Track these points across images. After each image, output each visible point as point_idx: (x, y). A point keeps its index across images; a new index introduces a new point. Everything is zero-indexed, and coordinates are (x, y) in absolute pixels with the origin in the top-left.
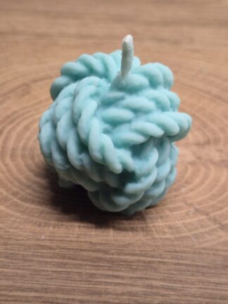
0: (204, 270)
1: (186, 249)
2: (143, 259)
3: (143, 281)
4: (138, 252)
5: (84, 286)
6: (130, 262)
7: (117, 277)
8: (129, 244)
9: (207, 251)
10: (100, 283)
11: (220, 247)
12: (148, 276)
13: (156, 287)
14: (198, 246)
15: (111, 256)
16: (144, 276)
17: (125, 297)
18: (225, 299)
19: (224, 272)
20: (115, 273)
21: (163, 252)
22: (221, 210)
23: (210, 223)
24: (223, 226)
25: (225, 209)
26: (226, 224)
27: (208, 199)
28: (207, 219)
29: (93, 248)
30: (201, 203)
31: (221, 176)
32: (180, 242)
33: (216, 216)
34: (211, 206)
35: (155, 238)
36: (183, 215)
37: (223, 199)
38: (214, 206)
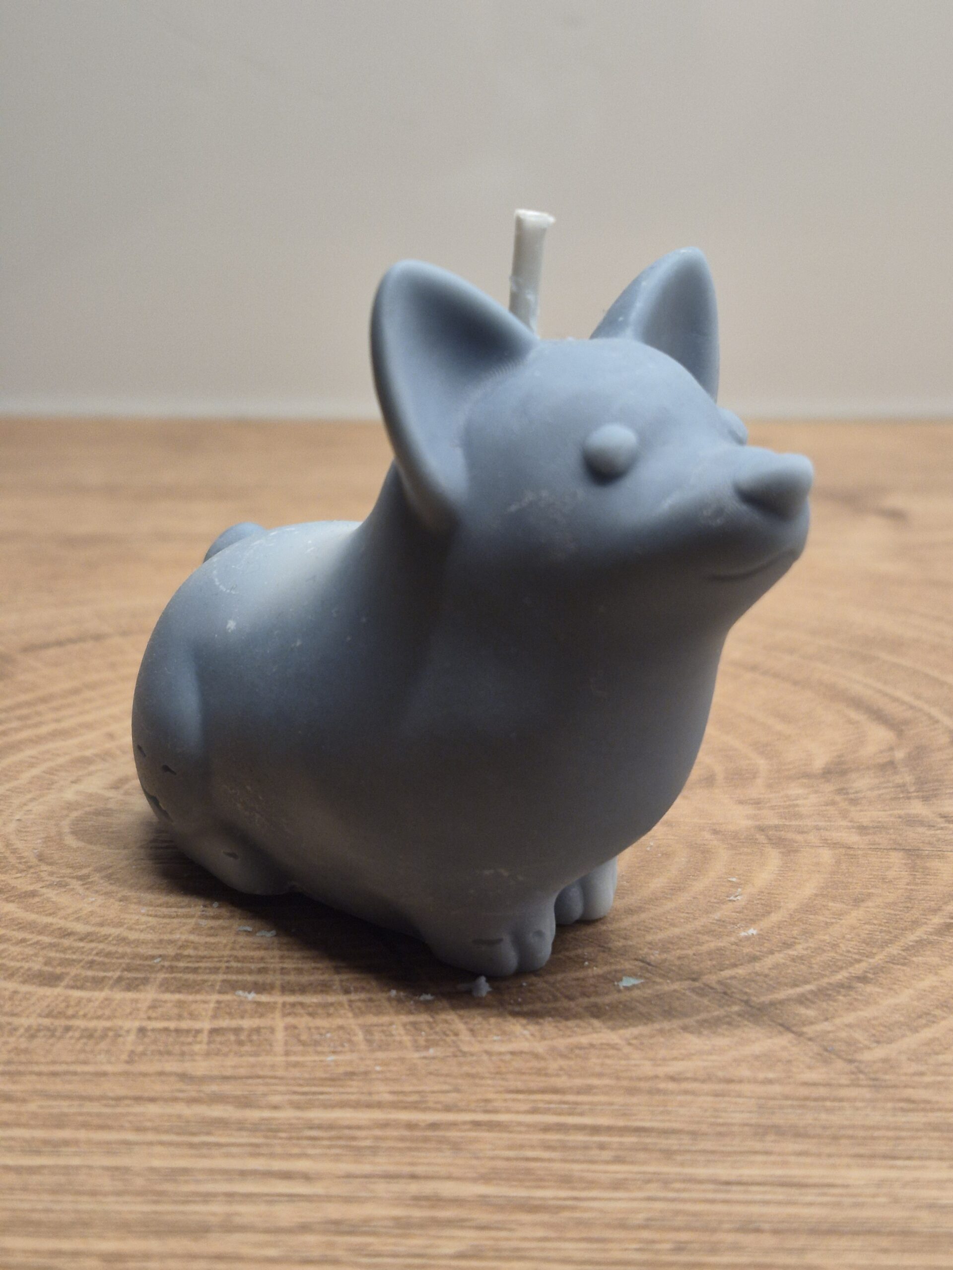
0: (672, 1143)
1: (595, 1081)
3: (397, 1187)
4: (389, 1097)
5: (135, 1208)
6: (349, 1127)
7: (287, 1176)
8: (351, 1075)
9: (685, 1086)
10: (207, 1198)
11: (744, 1072)
12: (420, 1170)
13: (458, 1202)
14: (648, 1069)
15: (266, 1114)
16: (407, 1169)
17: (311, 1239)
18: (758, 1230)
19: (758, 1146)
21: (497, 1092)
22: (753, 964)
23: (706, 1001)
24: (759, 1009)
25: (769, 961)
26: (772, 1004)
27: (699, 933)
28: (693, 990)
29: (191, 1090)
30: (670, 946)
31: (754, 870)
32: (572, 1063)
33: (729, 981)
34: (710, 953)
35: (464, 1054)
36: (592, 981)
37: (761, 932)
38: (724, 953)
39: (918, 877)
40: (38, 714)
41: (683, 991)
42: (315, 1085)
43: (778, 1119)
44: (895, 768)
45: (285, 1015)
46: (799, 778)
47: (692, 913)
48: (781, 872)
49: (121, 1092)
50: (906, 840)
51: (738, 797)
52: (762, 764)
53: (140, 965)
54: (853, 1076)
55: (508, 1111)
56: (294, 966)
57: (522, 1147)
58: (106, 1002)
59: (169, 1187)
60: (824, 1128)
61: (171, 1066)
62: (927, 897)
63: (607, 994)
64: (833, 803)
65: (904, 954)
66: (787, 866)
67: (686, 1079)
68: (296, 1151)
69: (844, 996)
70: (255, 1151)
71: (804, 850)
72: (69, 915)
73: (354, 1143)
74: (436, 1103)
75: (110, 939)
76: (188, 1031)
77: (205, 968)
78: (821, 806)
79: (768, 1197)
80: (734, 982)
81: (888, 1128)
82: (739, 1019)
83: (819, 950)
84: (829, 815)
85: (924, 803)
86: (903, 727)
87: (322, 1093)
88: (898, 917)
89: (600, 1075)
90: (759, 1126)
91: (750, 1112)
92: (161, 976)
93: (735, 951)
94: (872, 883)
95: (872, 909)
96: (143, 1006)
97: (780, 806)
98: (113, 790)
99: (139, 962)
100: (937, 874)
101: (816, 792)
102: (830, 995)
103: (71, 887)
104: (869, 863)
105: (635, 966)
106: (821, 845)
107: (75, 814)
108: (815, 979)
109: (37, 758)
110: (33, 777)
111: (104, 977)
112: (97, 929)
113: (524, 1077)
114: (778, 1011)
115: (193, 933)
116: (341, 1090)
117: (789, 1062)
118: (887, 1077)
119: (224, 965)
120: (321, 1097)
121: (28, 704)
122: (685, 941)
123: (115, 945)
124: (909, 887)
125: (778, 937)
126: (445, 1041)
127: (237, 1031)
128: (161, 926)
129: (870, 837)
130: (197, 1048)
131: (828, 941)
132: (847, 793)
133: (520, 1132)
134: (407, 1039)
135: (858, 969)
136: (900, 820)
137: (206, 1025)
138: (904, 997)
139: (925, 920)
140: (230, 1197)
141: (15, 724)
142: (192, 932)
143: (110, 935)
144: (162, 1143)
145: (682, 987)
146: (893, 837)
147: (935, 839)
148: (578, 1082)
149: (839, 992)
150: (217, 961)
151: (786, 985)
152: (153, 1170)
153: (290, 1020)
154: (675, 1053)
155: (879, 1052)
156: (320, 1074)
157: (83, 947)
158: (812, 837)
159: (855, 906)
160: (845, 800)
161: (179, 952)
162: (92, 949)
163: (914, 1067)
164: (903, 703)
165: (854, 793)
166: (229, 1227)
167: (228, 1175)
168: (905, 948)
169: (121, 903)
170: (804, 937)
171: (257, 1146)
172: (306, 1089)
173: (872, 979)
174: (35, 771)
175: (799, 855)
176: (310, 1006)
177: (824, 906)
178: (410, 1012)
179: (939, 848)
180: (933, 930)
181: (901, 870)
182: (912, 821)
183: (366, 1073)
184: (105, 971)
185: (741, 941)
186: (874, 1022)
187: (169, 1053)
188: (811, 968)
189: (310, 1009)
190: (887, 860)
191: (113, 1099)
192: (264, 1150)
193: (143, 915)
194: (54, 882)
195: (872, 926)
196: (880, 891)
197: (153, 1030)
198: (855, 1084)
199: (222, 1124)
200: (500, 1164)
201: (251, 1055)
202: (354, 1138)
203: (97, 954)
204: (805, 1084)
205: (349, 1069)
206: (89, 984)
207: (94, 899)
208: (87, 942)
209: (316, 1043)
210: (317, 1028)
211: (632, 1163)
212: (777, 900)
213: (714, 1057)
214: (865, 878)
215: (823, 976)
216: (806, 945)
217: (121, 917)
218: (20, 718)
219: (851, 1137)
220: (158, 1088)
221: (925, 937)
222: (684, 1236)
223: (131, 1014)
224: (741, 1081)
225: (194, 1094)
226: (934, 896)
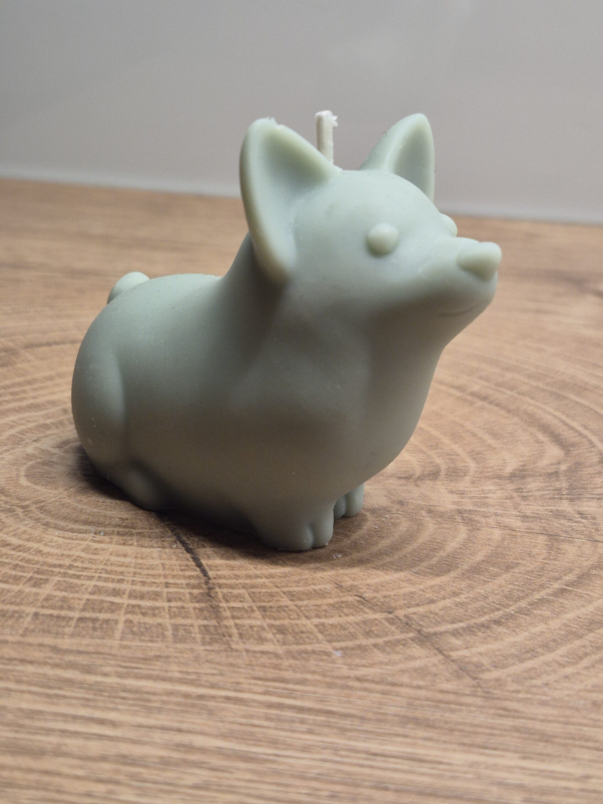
1: (309, 676)
2: (184, 688)
3: (168, 736)
4: (177, 675)
6: (148, 693)
7: (101, 722)
8: (157, 657)
9: (366, 685)
10: (49, 731)
11: (405, 679)
12: (184, 726)
13: (203, 750)
14: (345, 671)
15: (99, 679)
16: (177, 725)
17: (106, 766)
18: (386, 789)
19: (401, 730)
20: (98, 714)
21: (246, 678)
22: (430, 605)
23: (393, 628)
24: (426, 637)
25: (441, 604)
26: (435, 634)
27: (401, 580)
28: (387, 620)
29: (56, 658)
30: (381, 588)
31: (448, 540)
32: (298, 662)
33: (411, 616)
34: (404, 595)
35: (232, 650)
36: (325, 607)
37: (441, 584)
38: (413, 595)
39: (552, 554)
40: (24, 392)
41: (381, 620)
42: (133, 662)
43: (418, 714)
44: (558, 477)
45: (127, 613)
46: (493, 478)
47: (400, 566)
48: (465, 543)
49: (14, 654)
50: (551, 528)
51: (451, 488)
52: (472, 466)
53: (46, 570)
54: (473, 689)
55: (250, 691)
56: (141, 580)
57: (252, 717)
58: (19, 593)
59: (27, 722)
60: (446, 722)
61: (49, 640)
62: (554, 569)
63: (332, 617)
64: (511, 498)
65: (529, 607)
66: (470, 540)
67: (367, 680)
68: (111, 706)
69: (483, 633)
70: (86, 703)
71: (484, 529)
72: (10, 532)
73: (148, 704)
74: (206, 681)
75: (31, 550)
76: (64, 618)
77: (86, 576)
78: (503, 499)
79: (398, 766)
80: (415, 617)
81: (486, 727)
82: (411, 642)
83: (475, 599)
84: (507, 507)
85: (570, 503)
86: (571, 449)
87: (137, 668)
88: (532, 581)
89: (314, 672)
90: (405, 717)
91: (403, 707)
92: (57, 578)
93: (421, 595)
94: (522, 556)
95: (517, 574)
96: (41, 598)
97: (476, 497)
98: (58, 449)
99: (45, 568)
100: (565, 554)
101: (502, 489)
102: (473, 631)
103: (16, 513)
104: (523, 542)
105: (355, 599)
106: (495, 527)
107: (30, 463)
108: (467, 619)
109: (15, 422)
110: (10, 435)
111: (22, 576)
112: (25, 543)
113: (266, 670)
114: (438, 640)
115: (84, 552)
116: (150, 667)
117: (436, 675)
118: (495, 692)
119: (97, 575)
120: (135, 671)
121: (19, 384)
122: (391, 585)
123: (33, 555)
124: (544, 561)
125: (451, 588)
126: (222, 639)
127: (94, 620)
128: (65, 544)
129: (528, 524)
130: (67, 630)
131: (482, 594)
132: (522, 492)
133: (254, 707)
134: (199, 636)
135: (497, 615)
136: (551, 513)
137: (76, 615)
138: (521, 637)
139: (549, 585)
140: (64, 733)
141: (8, 398)
142: (83, 550)
143: (32, 548)
144: (30, 692)
145: (382, 617)
146: (544, 525)
147: (570, 529)
148: (299, 676)
149: (480, 630)
150: (94, 572)
151: (447, 622)
152: (21, 710)
153: (130, 617)
154: (364, 662)
155: (495, 674)
156: (139, 654)
157: (13, 555)
158: (491, 521)
159: (506, 571)
160: (519, 496)
161: (72, 563)
162: (19, 557)
163: (514, 687)
164: (576, 431)
165: (526, 492)
166: (58, 753)
167: (66, 717)
168: (530, 603)
169: (44, 527)
170: (467, 589)
171: (88, 700)
172: (127, 664)
173: (503, 623)
174: (13, 431)
175: (480, 532)
176: (144, 608)
177: (486, 569)
178: (205, 618)
179: (572, 535)
180: (552, 592)
181: (543, 549)
182: (559, 515)
183: (167, 657)
184: (23, 572)
185: (426, 589)
186: (497, 653)
187: (49, 632)
188: (467, 611)
189: (144, 610)
190: (535, 541)
191: (7, 659)
192: (91, 704)
193: (56, 536)
194: (6, 508)
195: (513, 586)
196: (524, 562)
197: (43, 615)
198: (473, 695)
199: (70, 682)
200: (236, 727)
201: (99, 638)
202: (149, 701)
203: (21, 560)
204: (442, 691)
205: (158, 653)
206: (11, 580)
207: (27, 522)
208: (17, 551)
209: (142, 634)
210: (145, 623)
211: (318, 734)
212: (457, 562)
213: (388, 667)
214: (518, 552)
215: (473, 618)
216: (467, 595)
217: (42, 536)
218: (12, 394)
219: (462, 731)
220: (37, 655)
221: (545, 597)
222: (338, 788)
223: (32, 603)
224: (401, 685)
225: (57, 661)
226: (559, 569)
